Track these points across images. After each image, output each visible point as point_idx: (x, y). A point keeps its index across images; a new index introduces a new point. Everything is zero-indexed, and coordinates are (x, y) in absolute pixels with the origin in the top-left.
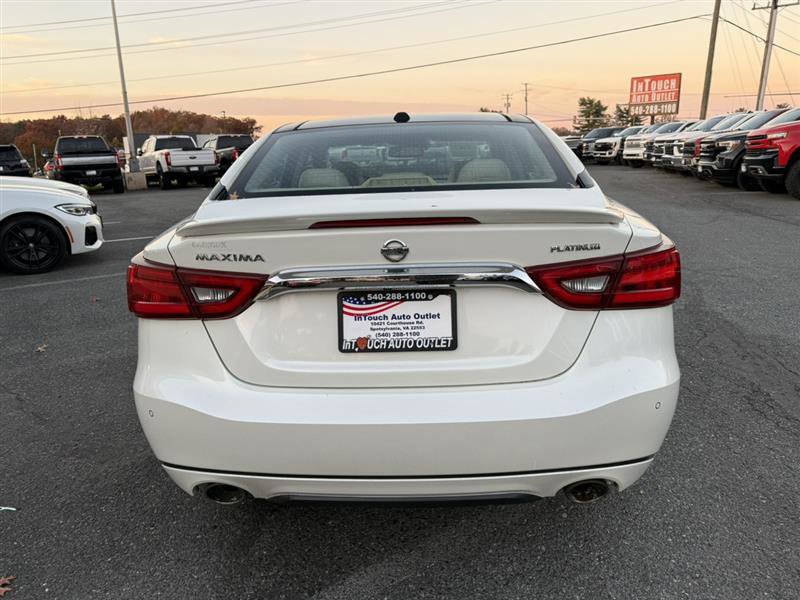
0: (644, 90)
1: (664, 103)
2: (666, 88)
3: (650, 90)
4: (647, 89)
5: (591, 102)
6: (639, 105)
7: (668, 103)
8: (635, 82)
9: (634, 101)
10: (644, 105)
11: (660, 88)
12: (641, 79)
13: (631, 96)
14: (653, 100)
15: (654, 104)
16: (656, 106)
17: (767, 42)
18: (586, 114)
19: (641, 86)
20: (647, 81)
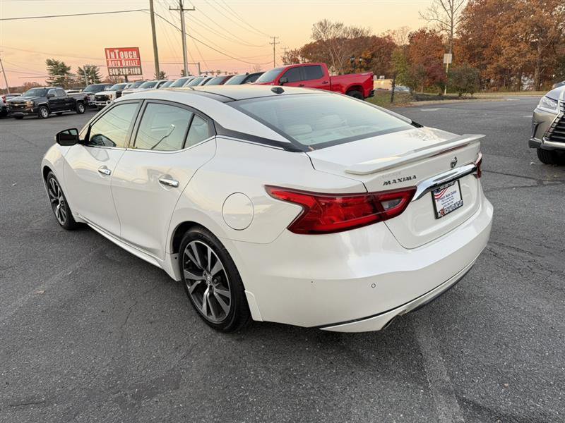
0: (116, 58)
1: (132, 67)
2: (131, 57)
3: (119, 57)
4: (117, 57)
5: (56, 63)
6: (115, 68)
7: (135, 67)
8: (108, 51)
9: (110, 64)
10: (119, 68)
11: (126, 57)
12: (112, 50)
13: (108, 62)
14: (124, 64)
15: (125, 68)
16: (127, 70)
17: (182, 31)
18: (55, 72)
19: (113, 55)
20: (117, 51)
